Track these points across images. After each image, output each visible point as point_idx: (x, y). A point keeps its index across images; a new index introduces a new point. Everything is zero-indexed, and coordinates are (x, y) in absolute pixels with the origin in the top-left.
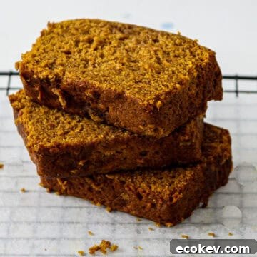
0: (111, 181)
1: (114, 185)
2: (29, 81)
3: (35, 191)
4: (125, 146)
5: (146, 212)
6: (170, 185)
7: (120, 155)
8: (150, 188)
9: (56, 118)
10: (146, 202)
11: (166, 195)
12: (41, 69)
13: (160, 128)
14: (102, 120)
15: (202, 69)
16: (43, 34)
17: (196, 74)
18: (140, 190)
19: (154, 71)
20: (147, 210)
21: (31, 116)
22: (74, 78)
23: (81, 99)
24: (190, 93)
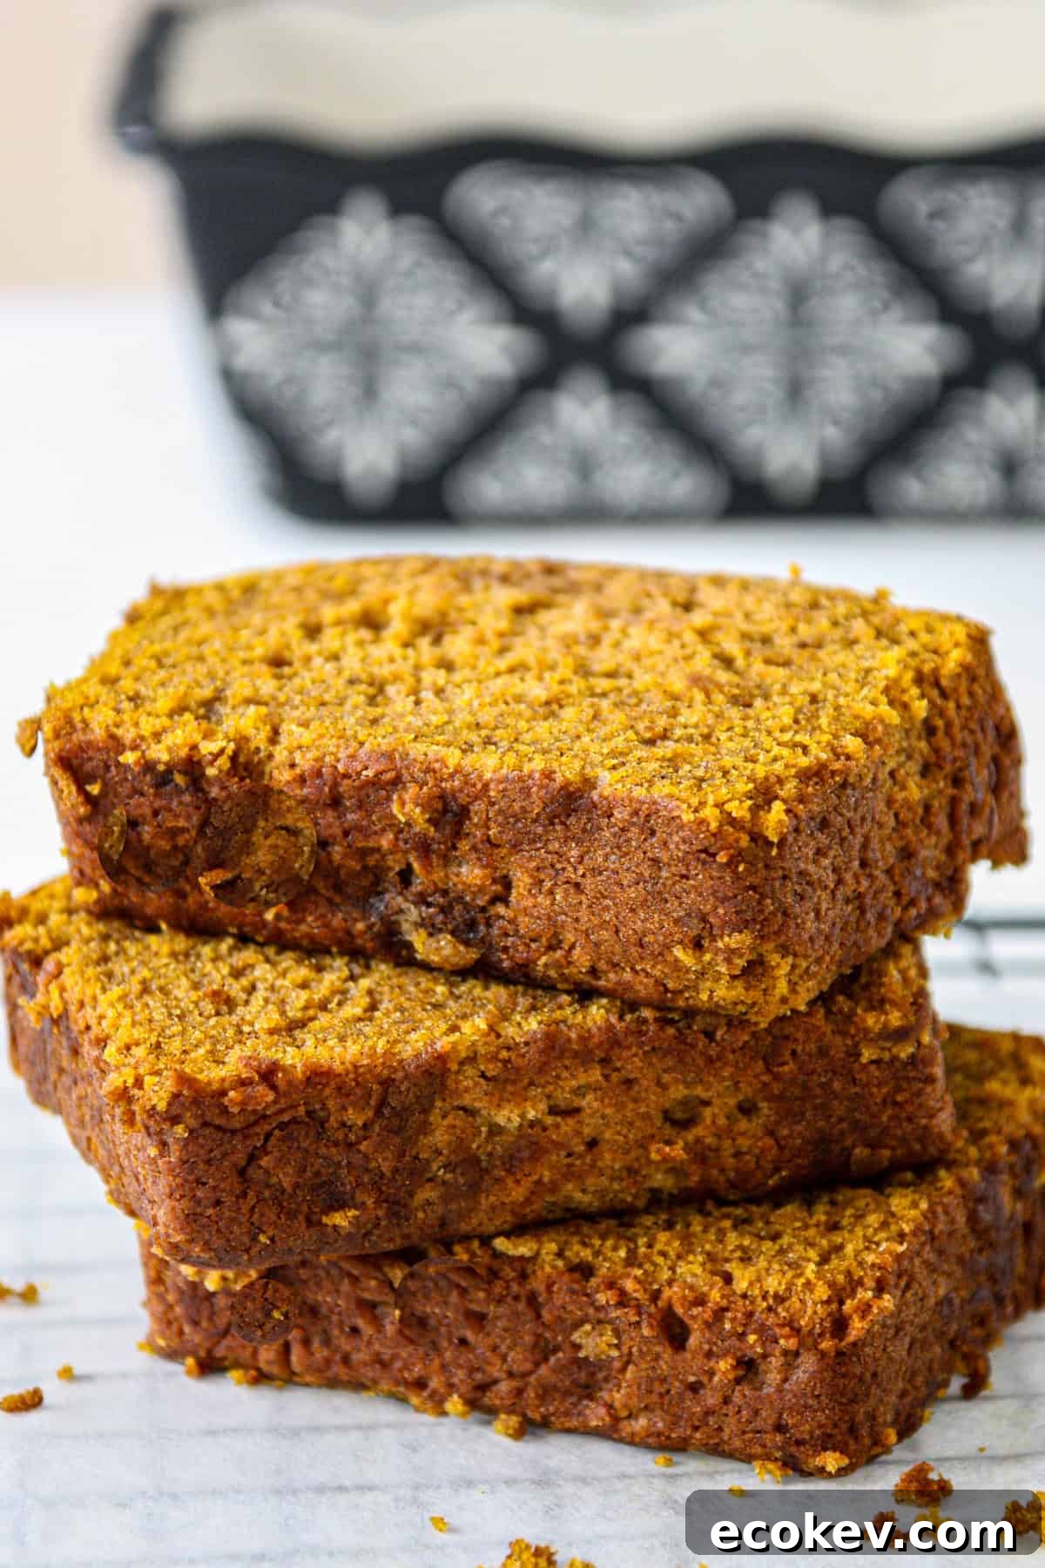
0: (524, 1268)
1: (537, 1284)
2: (94, 789)
3: (124, 1376)
4: (596, 1075)
5: (708, 1413)
6: (824, 1260)
7: (568, 1125)
8: (728, 1279)
9: (237, 974)
10: (709, 1355)
11: (812, 1306)
12: (160, 723)
13: (774, 959)
14: (472, 955)
15: (944, 695)
16: (133, 617)
17: (921, 708)
18: (672, 1294)
19: (719, 698)
20: (711, 1399)
21: (110, 975)
22: (330, 744)
23: (364, 853)
24: (900, 796)
